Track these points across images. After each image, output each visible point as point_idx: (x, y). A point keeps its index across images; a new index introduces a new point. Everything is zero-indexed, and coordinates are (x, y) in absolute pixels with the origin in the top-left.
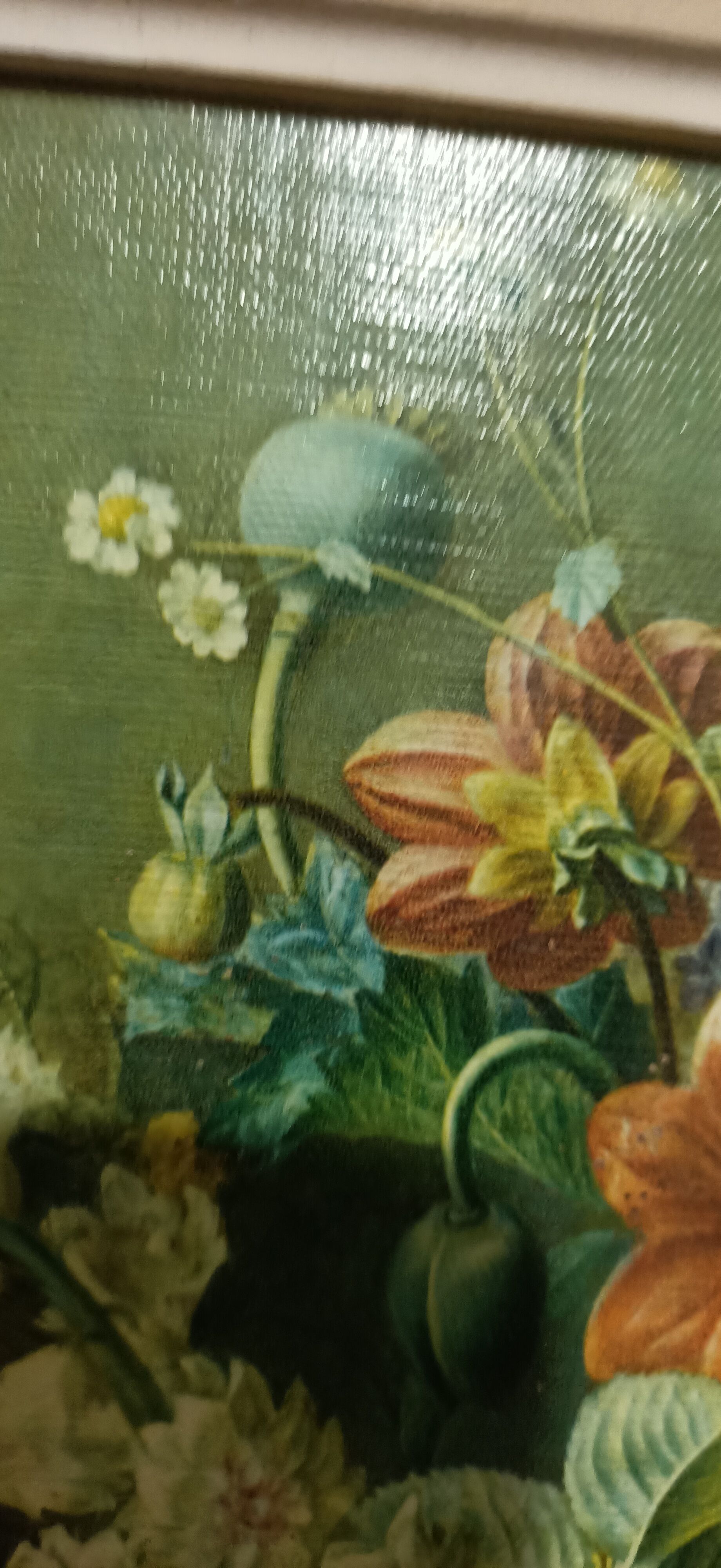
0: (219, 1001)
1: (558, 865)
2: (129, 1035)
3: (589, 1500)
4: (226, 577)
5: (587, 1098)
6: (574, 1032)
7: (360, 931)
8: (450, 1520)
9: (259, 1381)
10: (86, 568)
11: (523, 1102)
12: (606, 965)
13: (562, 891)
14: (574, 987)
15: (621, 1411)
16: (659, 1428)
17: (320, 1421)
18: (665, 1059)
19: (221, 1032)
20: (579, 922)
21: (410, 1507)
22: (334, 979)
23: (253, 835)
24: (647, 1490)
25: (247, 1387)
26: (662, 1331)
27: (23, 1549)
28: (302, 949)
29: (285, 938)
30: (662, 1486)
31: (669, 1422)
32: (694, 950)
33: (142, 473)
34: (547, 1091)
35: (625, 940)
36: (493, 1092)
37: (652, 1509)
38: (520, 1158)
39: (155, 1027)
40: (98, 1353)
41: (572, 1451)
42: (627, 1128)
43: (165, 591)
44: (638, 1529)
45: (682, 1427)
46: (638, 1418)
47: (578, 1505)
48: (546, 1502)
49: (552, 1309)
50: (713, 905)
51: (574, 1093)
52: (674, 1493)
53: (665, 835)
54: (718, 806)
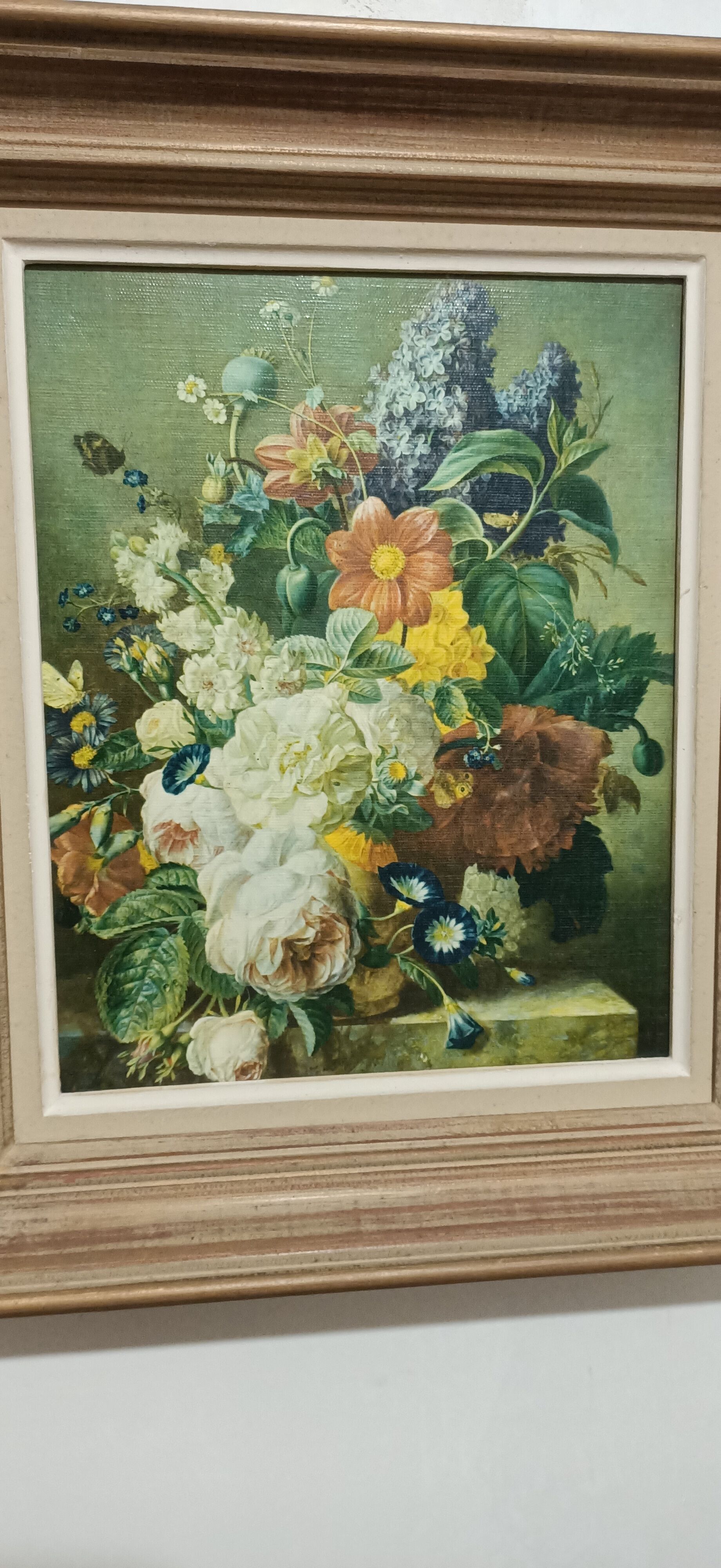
0: (227, 514)
1: (313, 474)
2: (205, 524)
3: (333, 643)
4: (220, 402)
5: (325, 535)
6: (320, 518)
7: (262, 493)
8: (297, 649)
9: (245, 613)
10: (183, 401)
11: (308, 537)
12: (327, 499)
13: (314, 480)
14: (319, 506)
15: (340, 618)
16: (350, 623)
17: (261, 623)
18: (345, 524)
19: (228, 523)
20: (319, 488)
21: (286, 646)
22: (256, 507)
23: (232, 470)
24: (348, 640)
25: (242, 614)
26: (349, 596)
27: (188, 660)
28: (247, 499)
29: (243, 496)
30: (353, 639)
31: (353, 621)
32: (350, 494)
33: (196, 376)
34: (314, 533)
35: (332, 493)
36: (300, 534)
37: (350, 645)
38: (308, 552)
39: (211, 522)
40: (202, 606)
41: (327, 629)
42: (336, 543)
43: (204, 407)
44: (347, 650)
45: (357, 623)
46: (344, 620)
47: (330, 644)
48: (322, 644)
49: (320, 592)
50: (355, 482)
51: (321, 534)
52: (356, 640)
53: (341, 464)
54: (355, 456)
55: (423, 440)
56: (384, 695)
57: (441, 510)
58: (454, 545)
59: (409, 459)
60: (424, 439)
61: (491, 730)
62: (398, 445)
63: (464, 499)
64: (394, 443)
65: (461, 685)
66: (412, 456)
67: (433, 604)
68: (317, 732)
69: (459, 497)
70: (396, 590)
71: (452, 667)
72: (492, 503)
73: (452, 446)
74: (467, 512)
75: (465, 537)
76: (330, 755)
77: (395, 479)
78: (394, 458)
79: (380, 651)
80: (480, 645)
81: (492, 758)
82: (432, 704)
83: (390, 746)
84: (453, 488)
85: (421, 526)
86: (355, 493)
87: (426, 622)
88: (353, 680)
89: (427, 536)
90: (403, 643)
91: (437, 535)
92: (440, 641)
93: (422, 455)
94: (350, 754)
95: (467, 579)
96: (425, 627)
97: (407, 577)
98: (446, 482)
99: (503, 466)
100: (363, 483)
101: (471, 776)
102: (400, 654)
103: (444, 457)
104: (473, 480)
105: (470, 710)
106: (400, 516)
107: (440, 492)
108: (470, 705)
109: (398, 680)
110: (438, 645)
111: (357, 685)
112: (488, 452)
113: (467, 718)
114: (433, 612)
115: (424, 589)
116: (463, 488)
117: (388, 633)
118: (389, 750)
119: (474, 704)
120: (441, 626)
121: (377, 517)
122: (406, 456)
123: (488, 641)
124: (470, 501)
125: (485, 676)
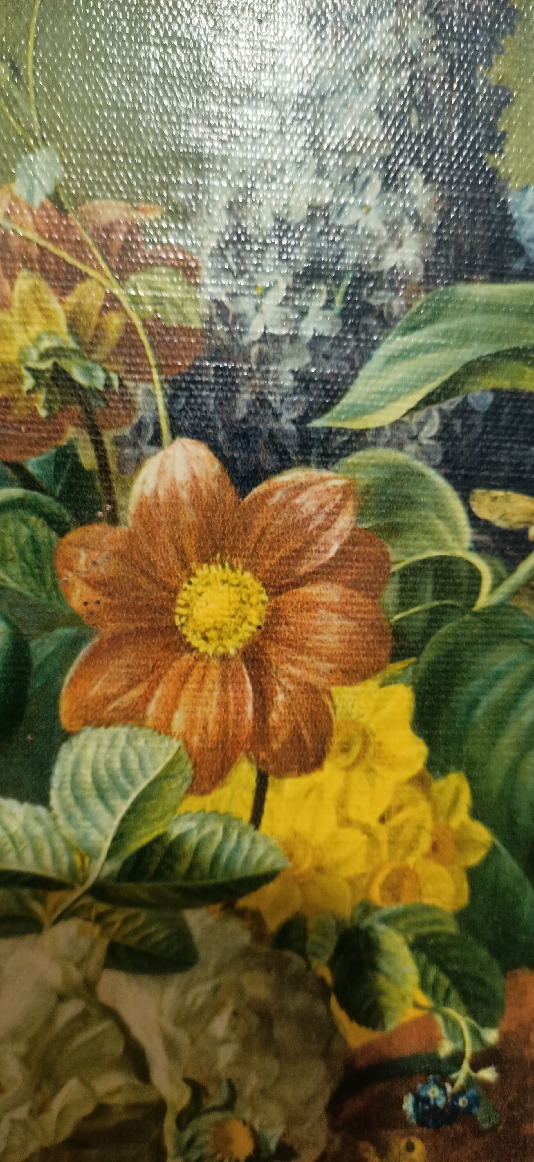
1: (25, 373)
3: (70, 818)
5: (54, 535)
6: (42, 491)
12: (64, 443)
13: (29, 392)
14: (41, 458)
15: (90, 753)
16: (117, 766)
18: (109, 507)
20: (43, 413)
24: (111, 810)
26: (116, 697)
30: (123, 807)
31: (124, 761)
32: (127, 431)
34: (25, 531)
35: (76, 425)
37: (116, 823)
38: (8, 579)
41: (55, 782)
42: (84, 556)
44: (106, 838)
45: (134, 765)
46: (101, 758)
47: (61, 821)
48: (38, 819)
49: (36, 684)
50: (140, 399)
51: (44, 532)
52: (129, 812)
53: (102, 352)
54: (141, 330)
55: (320, 300)
56: (202, 953)
57: (363, 479)
58: (395, 568)
59: (286, 346)
60: (325, 297)
61: (476, 1035)
62: (257, 308)
63: (425, 454)
64: (246, 305)
65: (402, 924)
66: (294, 338)
67: (337, 719)
68: (22, 1048)
69: (411, 447)
70: (241, 683)
71: (380, 879)
72: (496, 465)
73: (396, 319)
74: (429, 485)
75: (424, 549)
76: (57, 1105)
77: (245, 397)
78: (246, 340)
79: (194, 839)
80: (455, 823)
81: (474, 1102)
82: (326, 973)
83: (217, 1081)
84: (396, 425)
85: (310, 518)
86: (139, 428)
87: (318, 764)
88: (118, 917)
89: (326, 544)
90: (256, 819)
91: (352, 541)
92: (353, 813)
93: (317, 340)
94: (109, 1101)
95: (428, 655)
96: (316, 777)
97: (272, 650)
98: (377, 408)
99: (523, 374)
100: (161, 401)
101: (419, 1146)
102: (246, 844)
103: (375, 345)
104: (448, 405)
105: (424, 986)
106: (255, 491)
107: (361, 433)
108: (423, 975)
109: (241, 914)
110: (346, 822)
111: (130, 927)
112: (488, 337)
113: (417, 1006)
114: (337, 739)
115: (313, 679)
116: (421, 425)
117: (217, 793)
118: (212, 1089)
119: (433, 972)
120: (358, 775)
121: (195, 492)
122: (277, 339)
123: (476, 813)
124: (439, 458)
125: (464, 900)
